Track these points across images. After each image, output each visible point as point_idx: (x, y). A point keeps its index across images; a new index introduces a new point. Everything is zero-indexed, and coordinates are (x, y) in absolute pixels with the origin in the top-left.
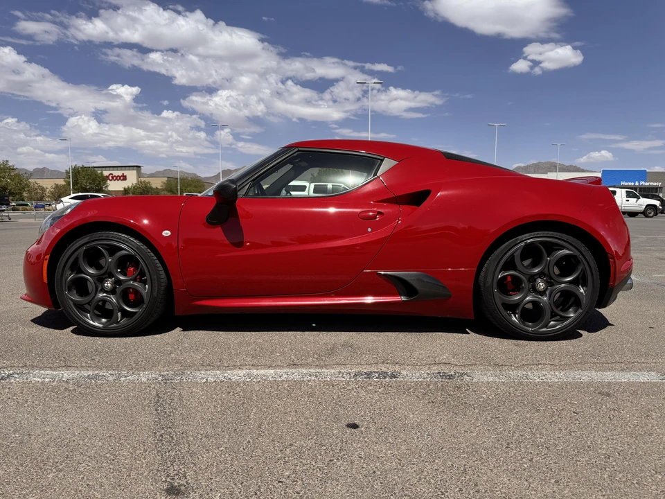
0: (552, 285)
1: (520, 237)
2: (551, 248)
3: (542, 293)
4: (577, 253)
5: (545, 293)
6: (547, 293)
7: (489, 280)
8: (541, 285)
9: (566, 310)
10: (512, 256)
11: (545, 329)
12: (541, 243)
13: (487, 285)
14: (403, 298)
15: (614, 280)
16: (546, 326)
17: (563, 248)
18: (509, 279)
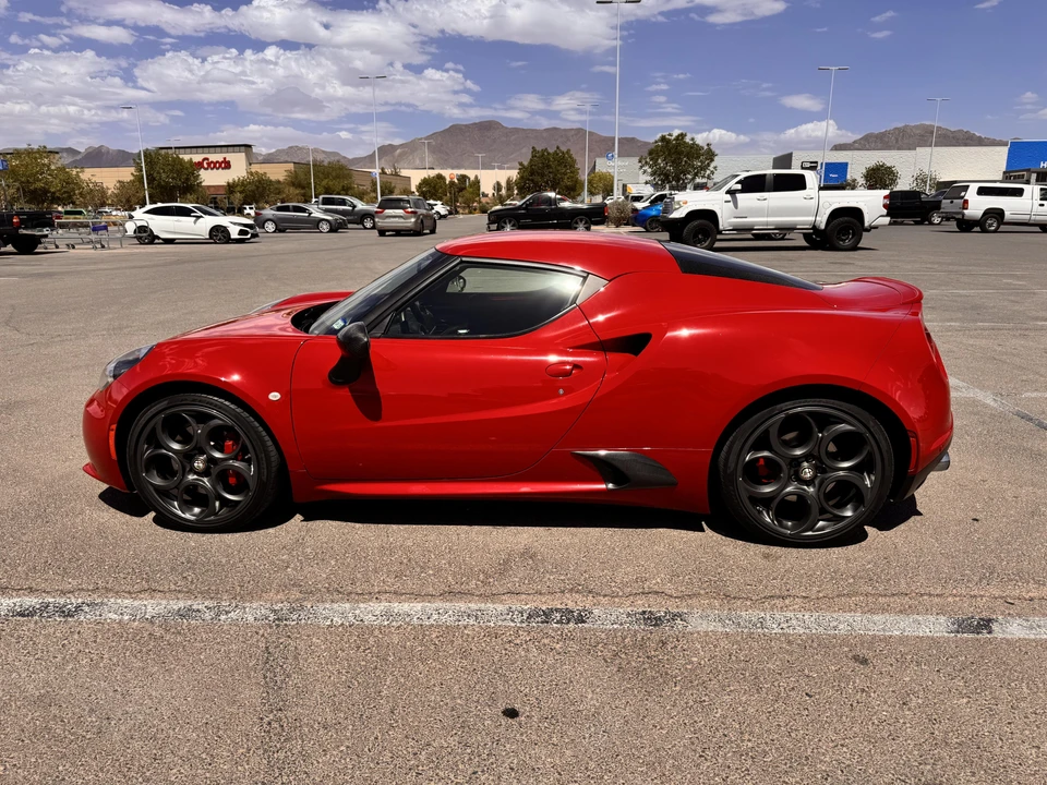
0: (824, 471)
1: (778, 406)
2: (825, 421)
3: (809, 483)
4: (862, 429)
5: (814, 482)
6: (817, 482)
7: (732, 465)
8: (808, 473)
9: (842, 506)
10: (766, 432)
11: (810, 533)
12: (809, 413)
13: (729, 471)
14: (610, 486)
15: (916, 467)
16: (811, 529)
17: (843, 421)
18: (762, 462)
